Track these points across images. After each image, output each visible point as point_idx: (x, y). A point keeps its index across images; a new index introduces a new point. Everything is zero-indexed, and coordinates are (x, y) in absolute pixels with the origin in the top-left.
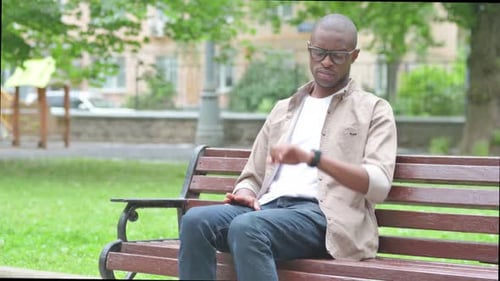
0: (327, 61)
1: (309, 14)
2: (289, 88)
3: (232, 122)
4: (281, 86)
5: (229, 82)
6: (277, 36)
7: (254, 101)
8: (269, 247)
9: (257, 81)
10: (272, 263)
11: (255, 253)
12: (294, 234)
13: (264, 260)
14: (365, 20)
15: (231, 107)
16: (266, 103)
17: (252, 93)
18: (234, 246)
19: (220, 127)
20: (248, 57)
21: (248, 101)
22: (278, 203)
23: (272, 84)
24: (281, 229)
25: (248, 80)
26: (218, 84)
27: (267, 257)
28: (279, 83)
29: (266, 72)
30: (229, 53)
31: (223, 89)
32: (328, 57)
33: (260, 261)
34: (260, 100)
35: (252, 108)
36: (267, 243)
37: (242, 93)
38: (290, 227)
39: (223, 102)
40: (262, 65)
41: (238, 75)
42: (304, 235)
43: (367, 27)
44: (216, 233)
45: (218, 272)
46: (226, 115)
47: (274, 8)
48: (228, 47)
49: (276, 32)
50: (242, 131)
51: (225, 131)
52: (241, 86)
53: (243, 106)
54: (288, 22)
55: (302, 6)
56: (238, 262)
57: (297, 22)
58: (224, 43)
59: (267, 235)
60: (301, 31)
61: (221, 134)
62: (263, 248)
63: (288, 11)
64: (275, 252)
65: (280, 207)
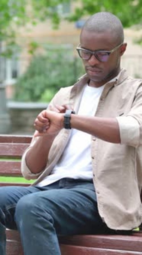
0: (93, 60)
1: (85, 12)
2: (69, 79)
3: (18, 111)
4: (62, 78)
5: (15, 75)
6: (57, 32)
7: (37, 92)
8: (52, 225)
9: (40, 74)
10: (55, 238)
11: (40, 229)
12: (74, 213)
13: (48, 236)
14: (136, 16)
15: (17, 97)
16: (48, 93)
17: (35, 85)
18: (21, 224)
19: (7, 116)
20: (31, 52)
21: (32, 91)
22: (60, 185)
23: (54, 76)
24: (63, 207)
25: (32, 73)
26: (5, 77)
27: (50, 233)
28: (59, 75)
29: (48, 66)
30: (14, 49)
31: (10, 81)
32: (93, 57)
33: (44, 237)
34: (43, 91)
35: (36, 98)
36: (50, 221)
37: (27, 85)
38: (70, 206)
39: (9, 93)
40: (44, 59)
41: (23, 68)
42: (84, 213)
43: (137, 23)
44: (5, 212)
45: (7, 247)
46: (13, 105)
47: (54, 8)
48: (13, 43)
49: (56, 28)
50: (27, 119)
51: (12, 119)
52: (25, 79)
53: (27, 96)
54: (66, 19)
55: (78, 5)
56: (24, 238)
57: (75, 19)
58: (10, 40)
59: (51, 214)
60: (78, 27)
61: (8, 122)
62: (47, 226)
63: (67, 9)
64: (58, 228)
65: (61, 188)
